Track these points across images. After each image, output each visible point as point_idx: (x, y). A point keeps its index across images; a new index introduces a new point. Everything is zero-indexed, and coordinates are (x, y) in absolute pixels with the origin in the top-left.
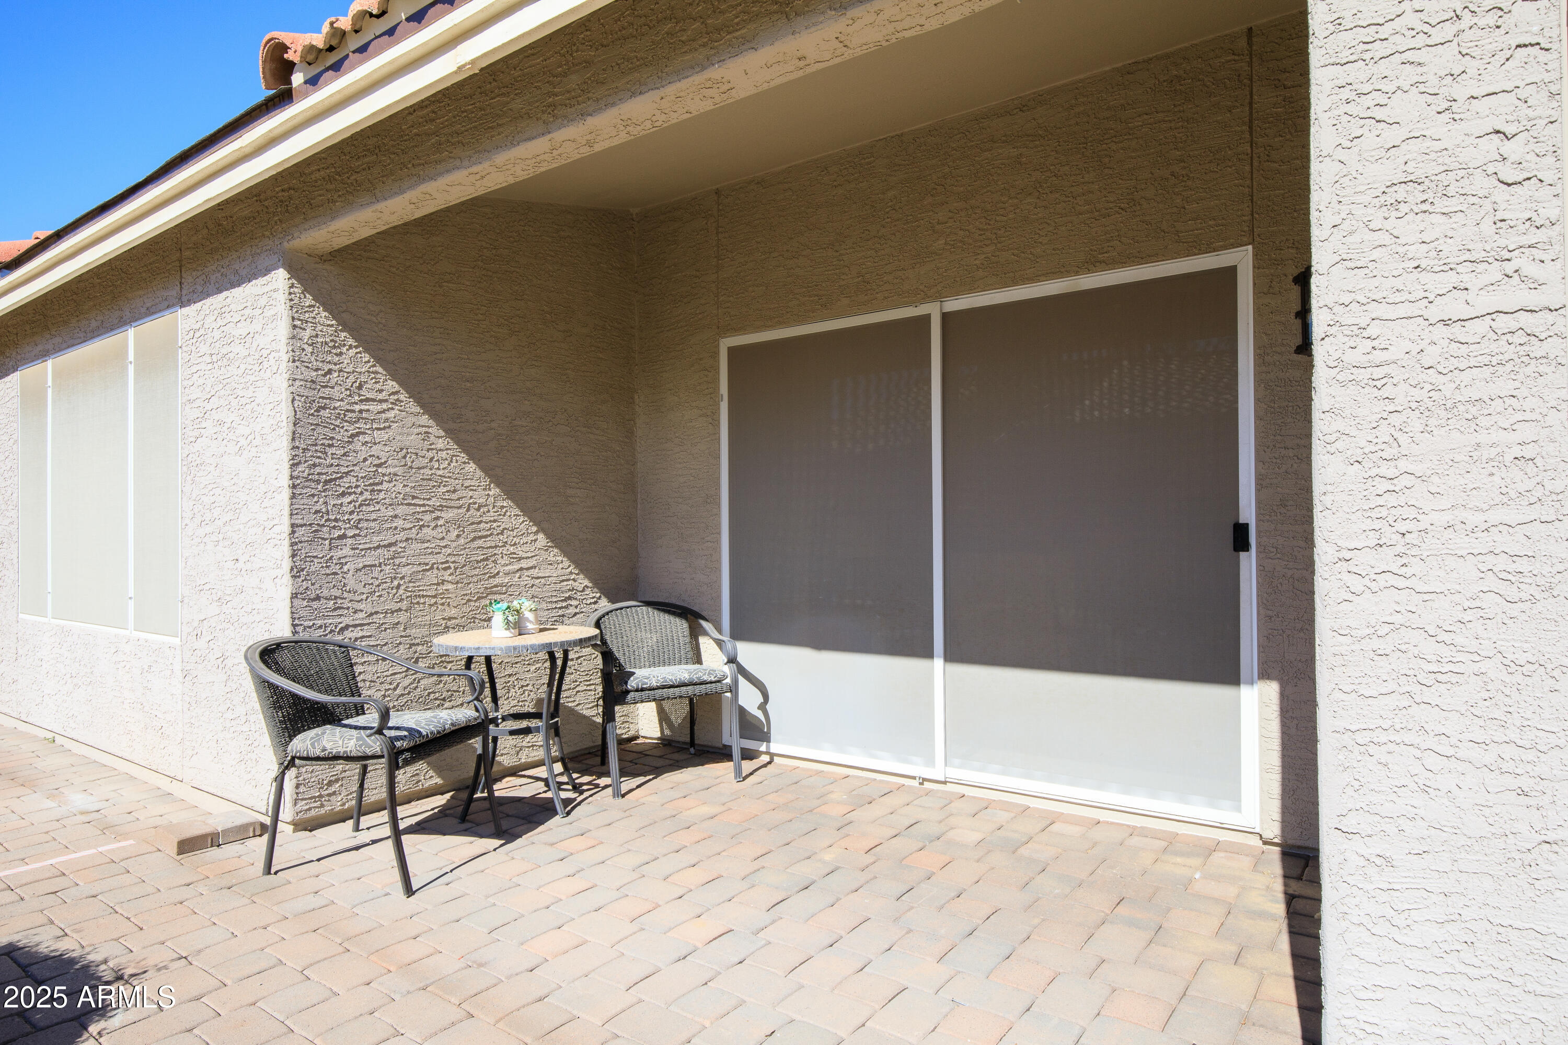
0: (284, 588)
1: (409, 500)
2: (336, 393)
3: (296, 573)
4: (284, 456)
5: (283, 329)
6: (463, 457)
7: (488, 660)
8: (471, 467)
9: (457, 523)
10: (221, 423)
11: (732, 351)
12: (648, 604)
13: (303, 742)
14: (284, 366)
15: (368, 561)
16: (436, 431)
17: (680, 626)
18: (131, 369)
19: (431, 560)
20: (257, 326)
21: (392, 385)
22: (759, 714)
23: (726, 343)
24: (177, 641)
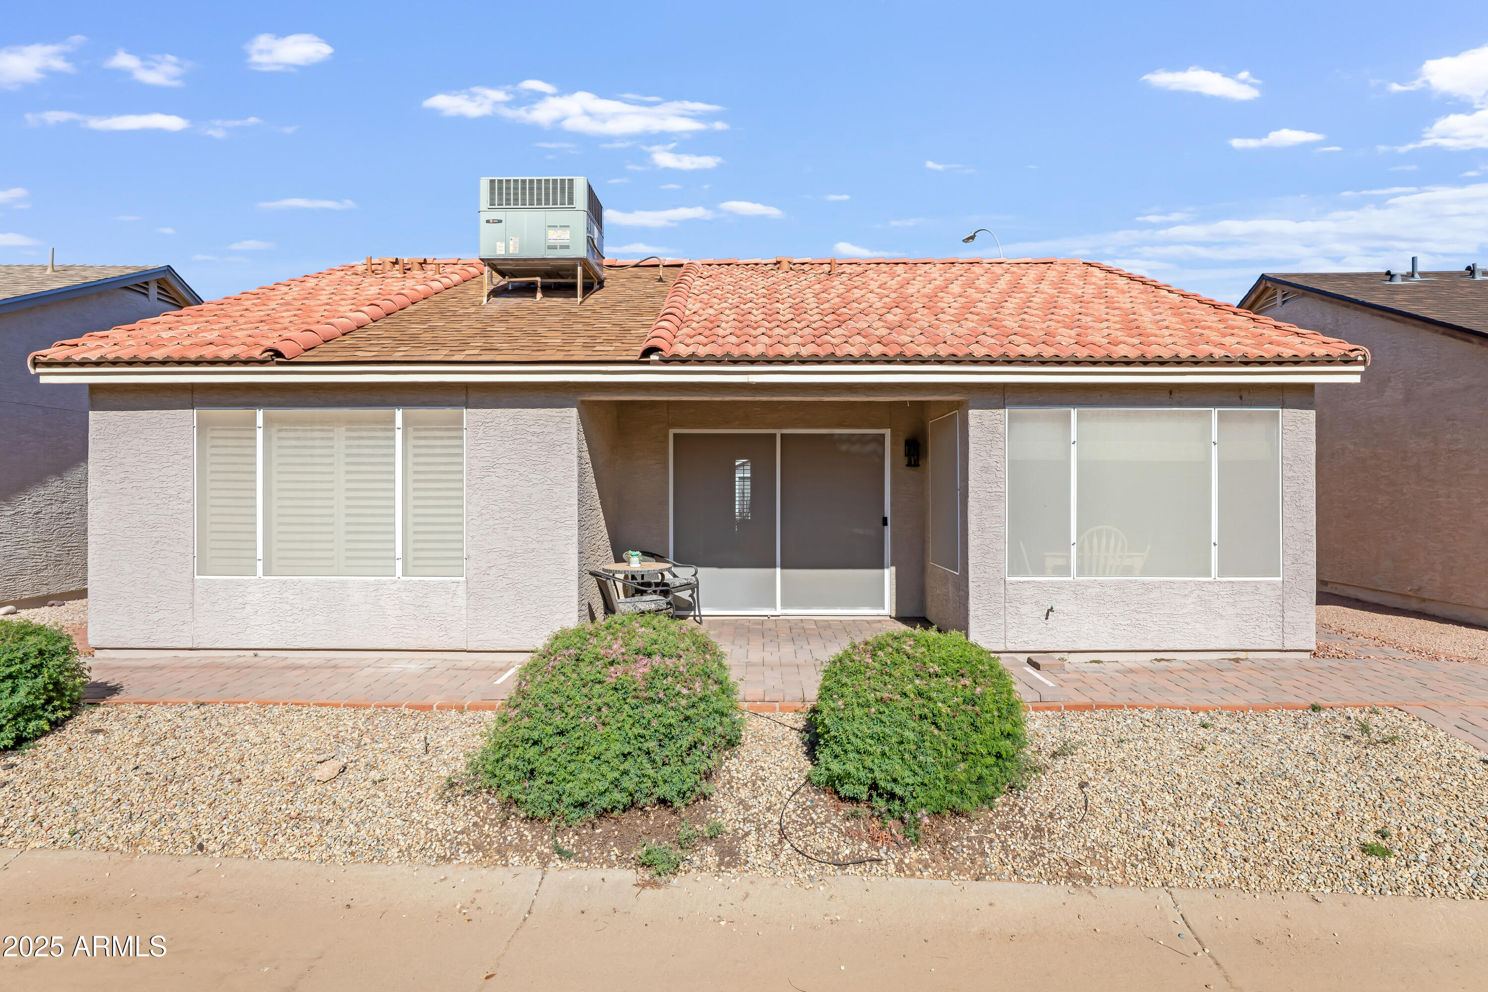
0: (573, 549)
2: (583, 461)
3: (579, 542)
4: (574, 490)
5: (573, 434)
10: (511, 470)
11: (675, 435)
14: (574, 452)
18: (399, 432)
20: (549, 430)
23: (672, 432)
24: (461, 579)
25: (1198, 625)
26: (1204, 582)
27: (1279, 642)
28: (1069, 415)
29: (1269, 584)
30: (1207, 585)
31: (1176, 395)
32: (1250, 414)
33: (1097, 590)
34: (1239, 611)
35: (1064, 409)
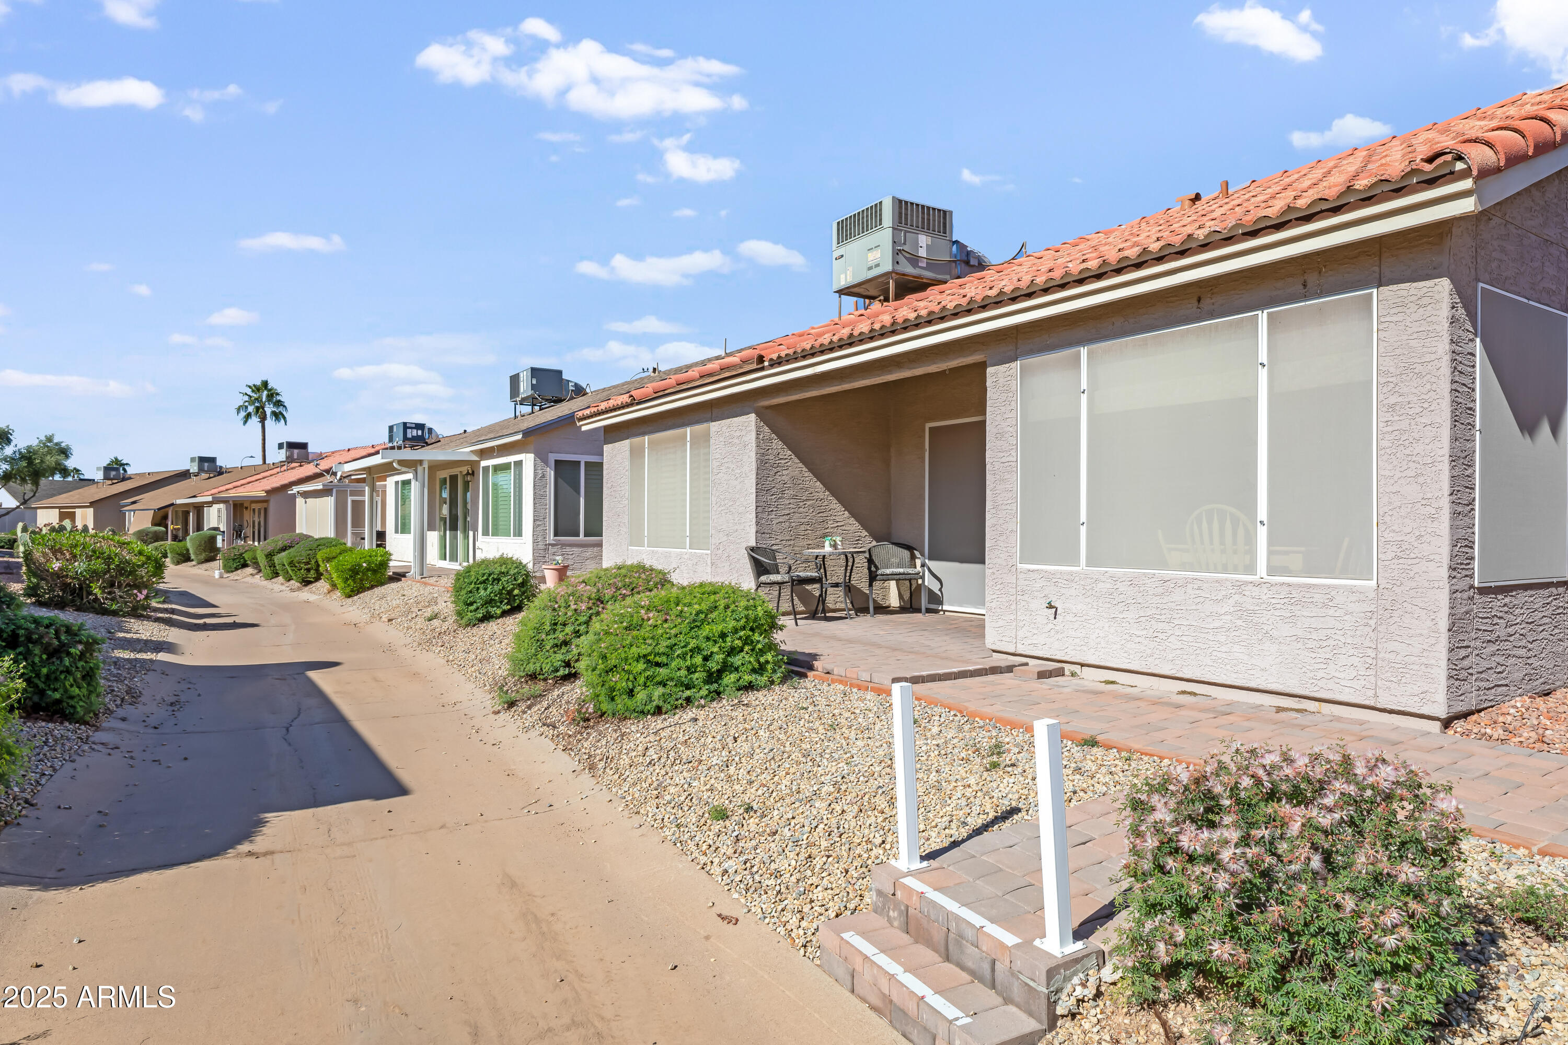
0: (753, 529)
1: (794, 497)
2: (771, 457)
3: (757, 523)
4: (754, 481)
5: (753, 435)
6: (815, 479)
7: (824, 556)
8: (818, 483)
9: (812, 506)
10: (728, 468)
11: (930, 428)
12: (893, 544)
13: (763, 578)
14: (754, 449)
15: (780, 520)
16: (805, 469)
17: (906, 553)
18: (688, 444)
19: (803, 521)
20: (743, 433)
21: (789, 453)
22: (939, 593)
23: (929, 425)
24: (709, 552)
25: (1236, 648)
26: (1246, 583)
27: (1371, 693)
28: (1078, 357)
29: (1352, 591)
30: (1250, 587)
31: (1206, 303)
32: (1320, 309)
33: (1108, 586)
34: (1300, 633)
35: (1073, 350)
